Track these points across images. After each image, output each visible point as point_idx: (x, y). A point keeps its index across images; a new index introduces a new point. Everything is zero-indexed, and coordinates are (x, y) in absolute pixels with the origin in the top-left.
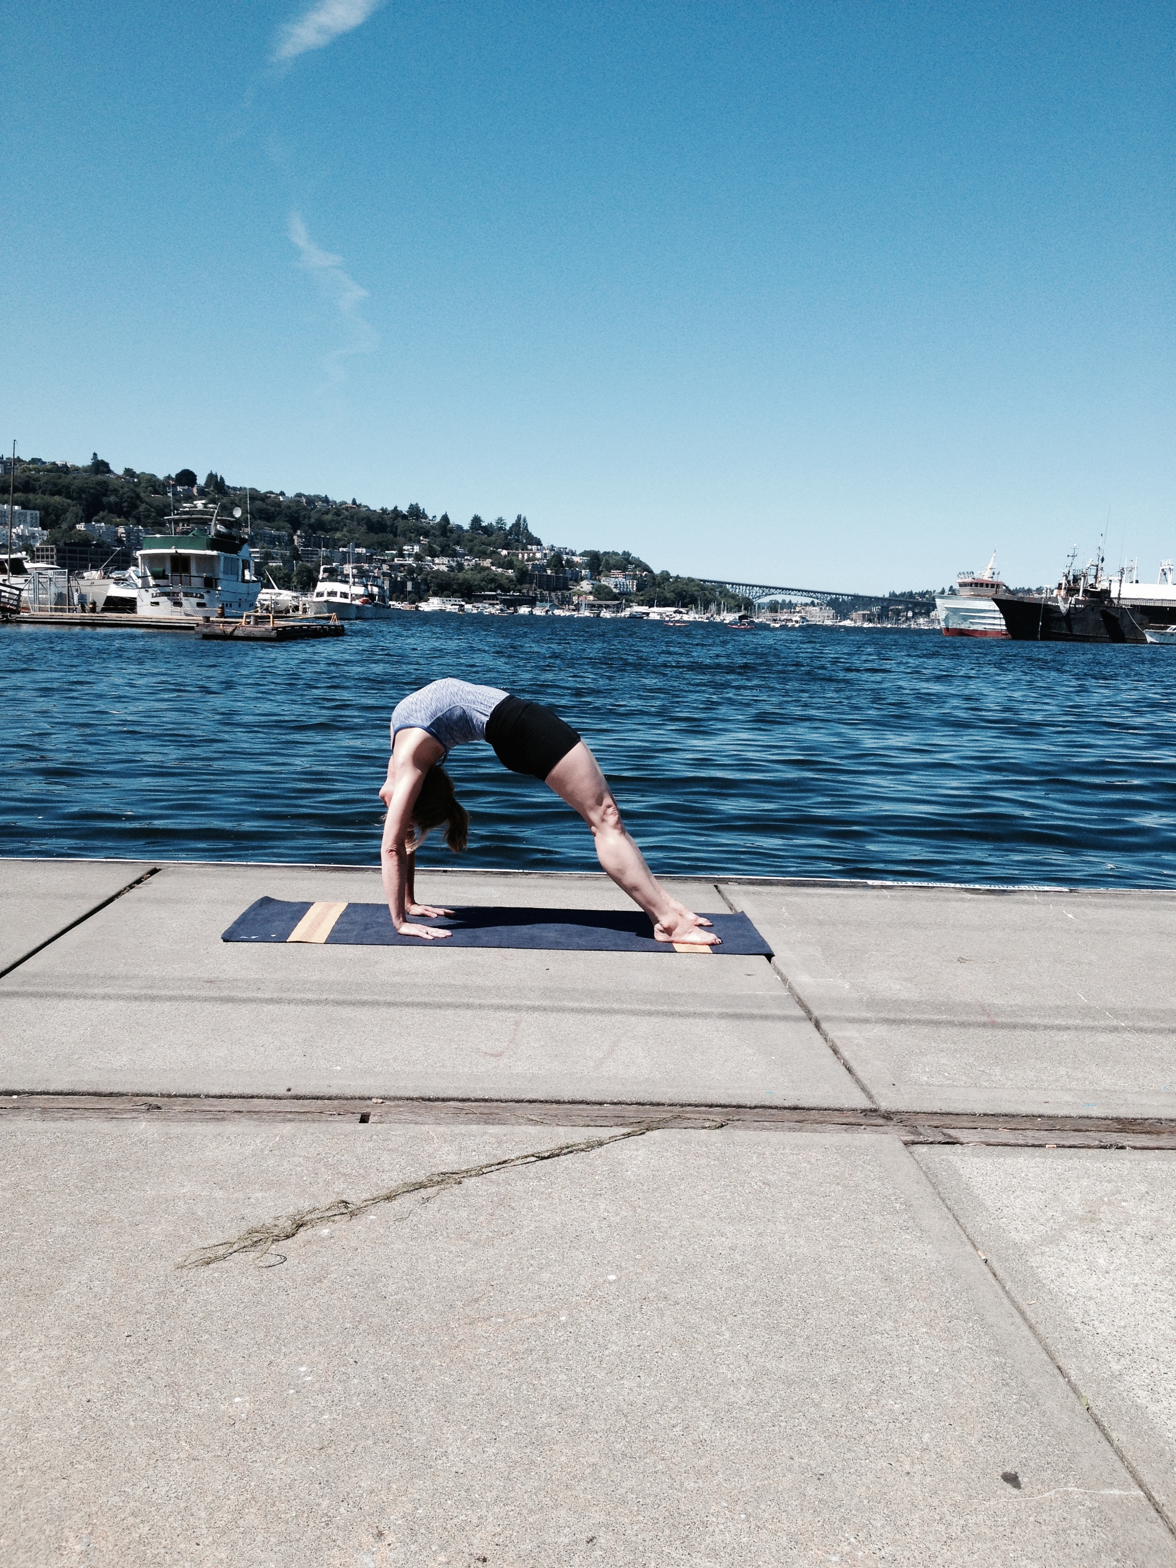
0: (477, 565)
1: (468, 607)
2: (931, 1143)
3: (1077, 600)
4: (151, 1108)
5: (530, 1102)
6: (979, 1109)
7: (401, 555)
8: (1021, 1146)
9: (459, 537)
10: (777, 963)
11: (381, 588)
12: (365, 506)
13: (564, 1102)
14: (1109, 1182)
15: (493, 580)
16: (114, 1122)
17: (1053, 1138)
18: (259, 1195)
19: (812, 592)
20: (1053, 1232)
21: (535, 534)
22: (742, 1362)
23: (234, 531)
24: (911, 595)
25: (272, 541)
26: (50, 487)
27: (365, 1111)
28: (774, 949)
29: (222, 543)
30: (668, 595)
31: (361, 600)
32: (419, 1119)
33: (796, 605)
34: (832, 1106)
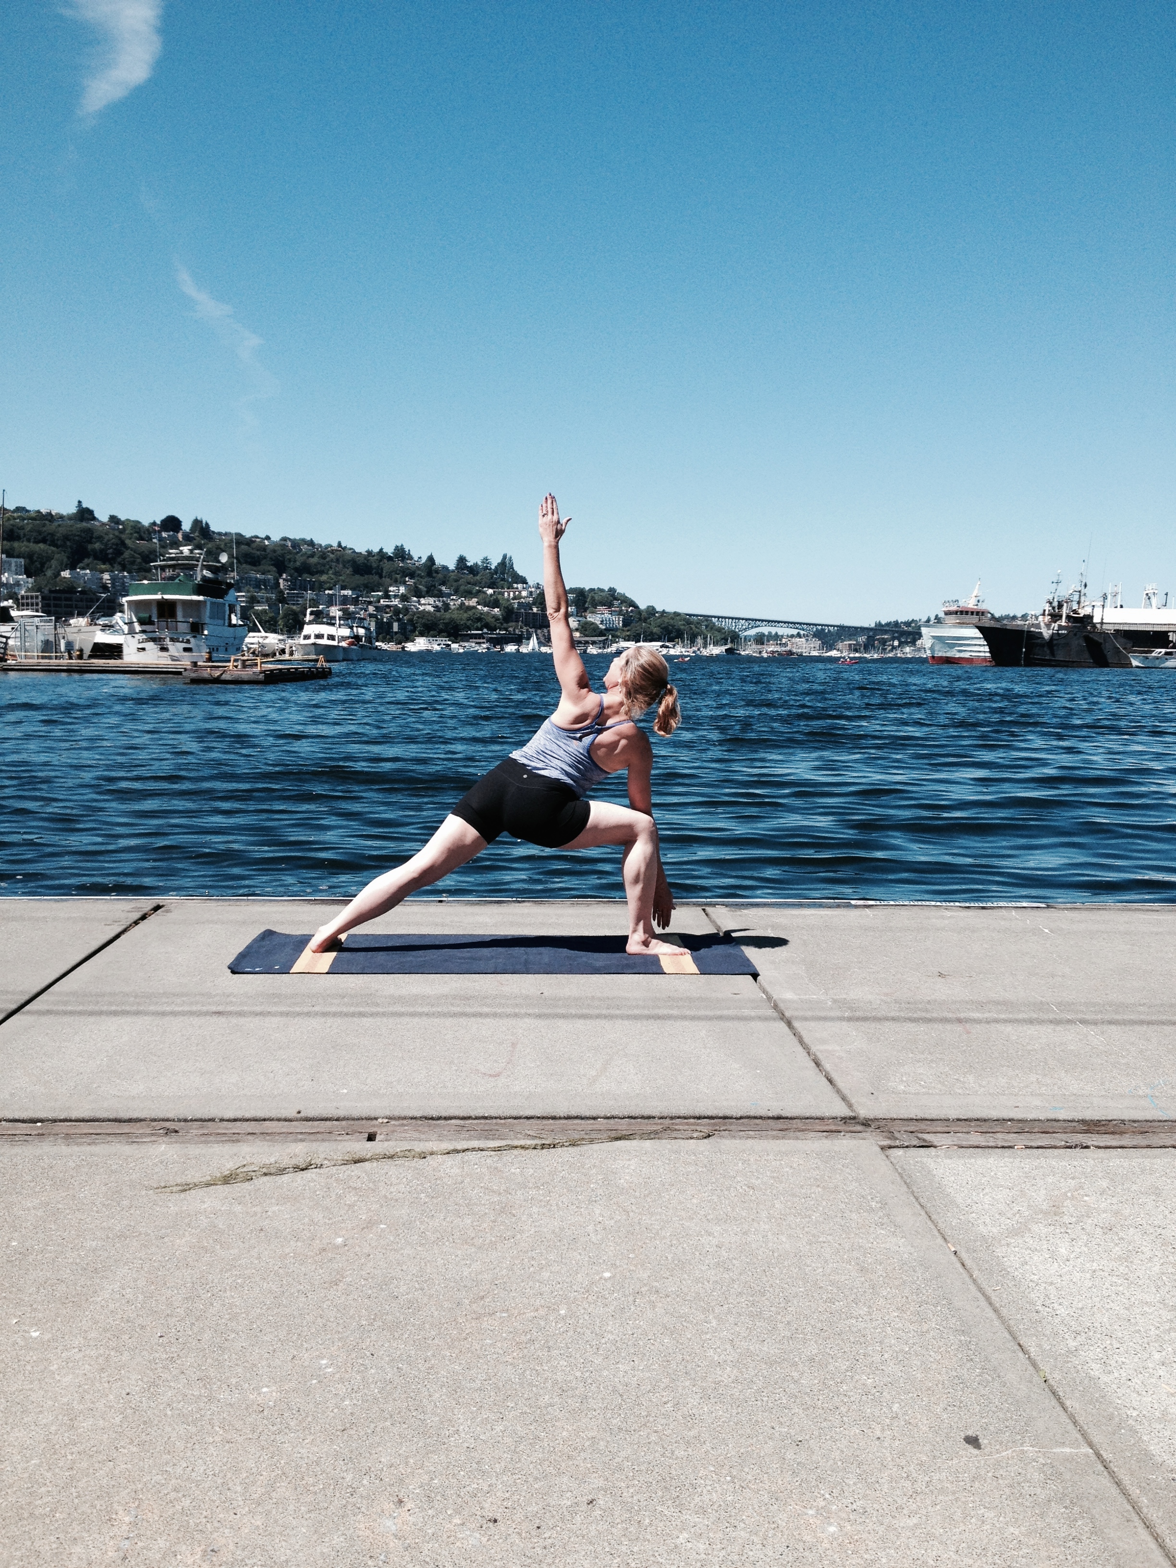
0: (462, 604)
1: (454, 646)
2: (907, 1147)
3: (1060, 626)
4: (168, 1132)
5: (528, 1118)
6: (953, 1114)
7: (387, 596)
8: (992, 1147)
9: (445, 577)
10: (763, 982)
11: (367, 629)
12: (351, 549)
13: (560, 1118)
14: (1073, 1178)
15: (479, 619)
16: (135, 1146)
17: (1020, 1141)
18: (276, 1208)
19: (798, 623)
20: (1019, 1225)
21: (521, 572)
22: (728, 1346)
23: (221, 576)
24: (896, 624)
25: (258, 584)
26: (35, 534)
27: (372, 1130)
28: (759, 969)
29: (208, 588)
30: (655, 630)
31: (347, 642)
32: (423, 1136)
33: (782, 636)
34: (814, 1115)
